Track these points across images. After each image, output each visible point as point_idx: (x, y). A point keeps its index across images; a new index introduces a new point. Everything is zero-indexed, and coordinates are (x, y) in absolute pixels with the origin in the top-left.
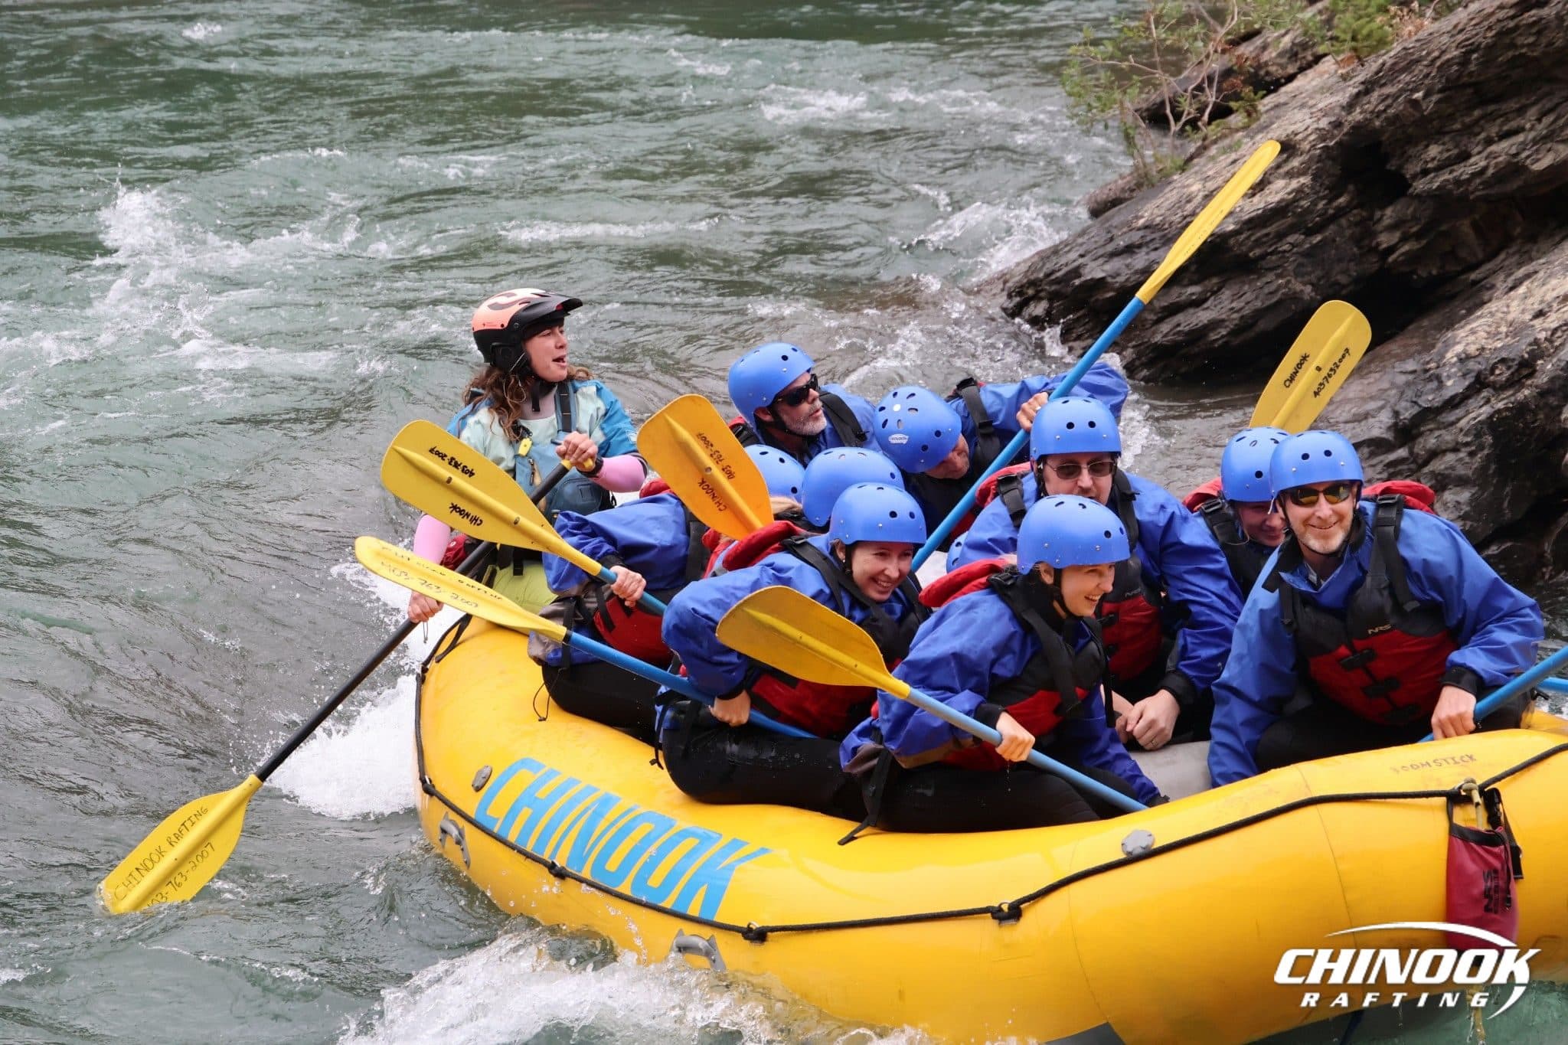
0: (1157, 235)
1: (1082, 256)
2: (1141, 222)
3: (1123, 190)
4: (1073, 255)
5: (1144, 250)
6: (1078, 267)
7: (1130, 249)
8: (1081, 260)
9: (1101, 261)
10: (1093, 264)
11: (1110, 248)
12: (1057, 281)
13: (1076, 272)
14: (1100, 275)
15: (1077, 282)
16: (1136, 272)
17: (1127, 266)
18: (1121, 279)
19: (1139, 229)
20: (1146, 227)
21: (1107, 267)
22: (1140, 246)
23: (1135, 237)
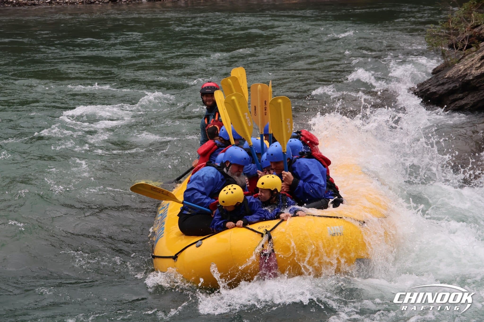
0: (451, 80)
1: (430, 86)
2: (446, 76)
3: (441, 68)
4: (427, 85)
5: (447, 84)
6: (429, 89)
7: (443, 84)
8: (430, 87)
9: (435, 87)
10: (433, 88)
11: (438, 83)
12: (423, 92)
13: (428, 90)
14: (435, 91)
15: (428, 93)
16: (445, 90)
17: (442, 88)
18: (441, 92)
19: (446, 78)
20: (448, 78)
21: (437, 89)
22: (446, 83)
23: (445, 81)
